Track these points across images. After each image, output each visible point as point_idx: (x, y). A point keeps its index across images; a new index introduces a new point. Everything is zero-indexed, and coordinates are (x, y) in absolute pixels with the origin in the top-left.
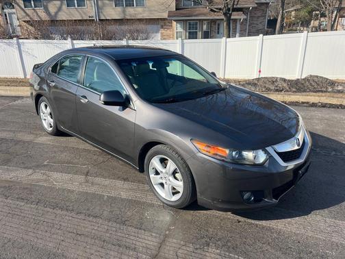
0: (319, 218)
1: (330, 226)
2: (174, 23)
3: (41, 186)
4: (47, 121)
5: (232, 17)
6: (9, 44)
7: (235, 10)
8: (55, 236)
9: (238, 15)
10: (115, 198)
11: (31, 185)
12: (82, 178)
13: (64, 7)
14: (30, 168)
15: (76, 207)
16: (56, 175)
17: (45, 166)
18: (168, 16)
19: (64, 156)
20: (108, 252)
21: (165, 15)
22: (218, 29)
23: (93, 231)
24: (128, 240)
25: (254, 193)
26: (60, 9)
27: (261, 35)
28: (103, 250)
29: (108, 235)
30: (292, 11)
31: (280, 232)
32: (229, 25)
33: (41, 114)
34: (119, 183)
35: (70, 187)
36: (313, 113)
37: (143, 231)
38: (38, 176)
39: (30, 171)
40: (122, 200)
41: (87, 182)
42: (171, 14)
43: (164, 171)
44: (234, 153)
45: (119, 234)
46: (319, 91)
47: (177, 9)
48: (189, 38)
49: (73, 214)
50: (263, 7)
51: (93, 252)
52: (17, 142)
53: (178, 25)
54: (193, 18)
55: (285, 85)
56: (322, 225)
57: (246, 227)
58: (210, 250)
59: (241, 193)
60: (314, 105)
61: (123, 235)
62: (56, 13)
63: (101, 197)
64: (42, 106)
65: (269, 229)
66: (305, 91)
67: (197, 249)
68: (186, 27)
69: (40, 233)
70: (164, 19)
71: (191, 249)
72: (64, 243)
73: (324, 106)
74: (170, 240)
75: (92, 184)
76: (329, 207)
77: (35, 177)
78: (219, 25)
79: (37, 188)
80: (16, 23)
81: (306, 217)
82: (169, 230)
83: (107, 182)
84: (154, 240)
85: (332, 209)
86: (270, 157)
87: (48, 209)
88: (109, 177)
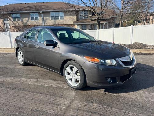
0: (142, 92)
1: (147, 95)
2: (76, 26)
3: (17, 83)
4: (21, 59)
5: (101, 23)
6: (5, 34)
7: (101, 20)
8: (22, 101)
9: (103, 22)
10: (50, 87)
11: (13, 83)
12: (35, 80)
13: (30, 20)
14: (12, 77)
16: (24, 79)
17: (19, 76)
18: (74, 23)
19: (28, 73)
20: (47, 106)
21: (72, 23)
22: (95, 28)
23: (40, 99)
24: (56, 102)
26: (28, 21)
27: (113, 28)
28: (44, 106)
29: (47, 100)
30: (126, 21)
31: (125, 97)
33: (18, 56)
34: (52, 82)
35: (30, 83)
36: (137, 56)
37: (63, 98)
38: (16, 79)
39: (12, 78)
40: (53, 87)
41: (38, 81)
43: (72, 72)
44: (102, 61)
45: (52, 100)
46: (139, 49)
47: (77, 20)
49: (31, 93)
50: (113, 19)
51: (40, 106)
52: (7, 68)
53: (78, 27)
54: (84, 23)
57: (110, 96)
58: (93, 104)
59: (106, 78)
60: (138, 54)
62: (26, 23)
63: (44, 86)
64: (19, 53)
66: (133, 49)
67: (87, 104)
68: (81, 27)
69: (16, 100)
71: (85, 104)
72: (26, 103)
73: (142, 54)
74: (75, 101)
75: (40, 82)
76: (146, 88)
77: (14, 80)
79: (15, 84)
80: (9, 27)
81: (136, 92)
82: (74, 98)
83: (47, 81)
84: (68, 101)
85: (148, 89)
87: (20, 91)
88: (47, 79)
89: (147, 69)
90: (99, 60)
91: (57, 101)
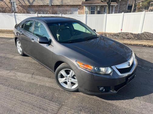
0: (138, 101)
1: (142, 105)
2: (84, 7)
3: (12, 78)
4: (20, 50)
6: (11, 15)
7: (112, 1)
8: (13, 101)
9: (114, 3)
10: (43, 86)
11: (8, 78)
12: (30, 76)
14: (9, 70)
15: (24, 89)
16: (19, 74)
17: (15, 69)
18: (82, 4)
19: (25, 65)
20: (34, 111)
22: (105, 10)
23: (30, 101)
24: (44, 106)
25: (105, 88)
27: (123, 13)
28: (32, 110)
29: (36, 103)
31: (117, 107)
32: (109, 8)
33: (18, 46)
34: (46, 79)
35: (24, 79)
36: (144, 50)
37: (52, 102)
39: (8, 71)
40: (46, 87)
41: (32, 77)
42: (83, 3)
44: (95, 68)
45: (41, 103)
46: (148, 40)
47: (86, 1)
48: (91, 14)
49: (23, 92)
51: (28, 110)
52: (5, 58)
53: (86, 8)
54: (93, 5)
55: (132, 36)
56: (139, 105)
57: (101, 103)
59: (99, 87)
60: (145, 46)
61: (43, 103)
62: (33, 2)
63: (37, 85)
64: (18, 42)
65: (112, 105)
66: (141, 39)
67: (75, 112)
68: (90, 9)
69: (6, 100)
70: (80, 5)
71: (73, 112)
72: (16, 105)
74: (64, 107)
75: (34, 78)
76: (144, 96)
77: (10, 74)
78: (105, 8)
79: (10, 79)
80: (16, 6)
81: (131, 100)
82: (64, 102)
83: (41, 78)
84: (57, 106)
85: (145, 97)
86: (113, 71)
87: (12, 89)
88: (42, 76)
89: (151, 69)
90: (92, 67)
91: (46, 105)
